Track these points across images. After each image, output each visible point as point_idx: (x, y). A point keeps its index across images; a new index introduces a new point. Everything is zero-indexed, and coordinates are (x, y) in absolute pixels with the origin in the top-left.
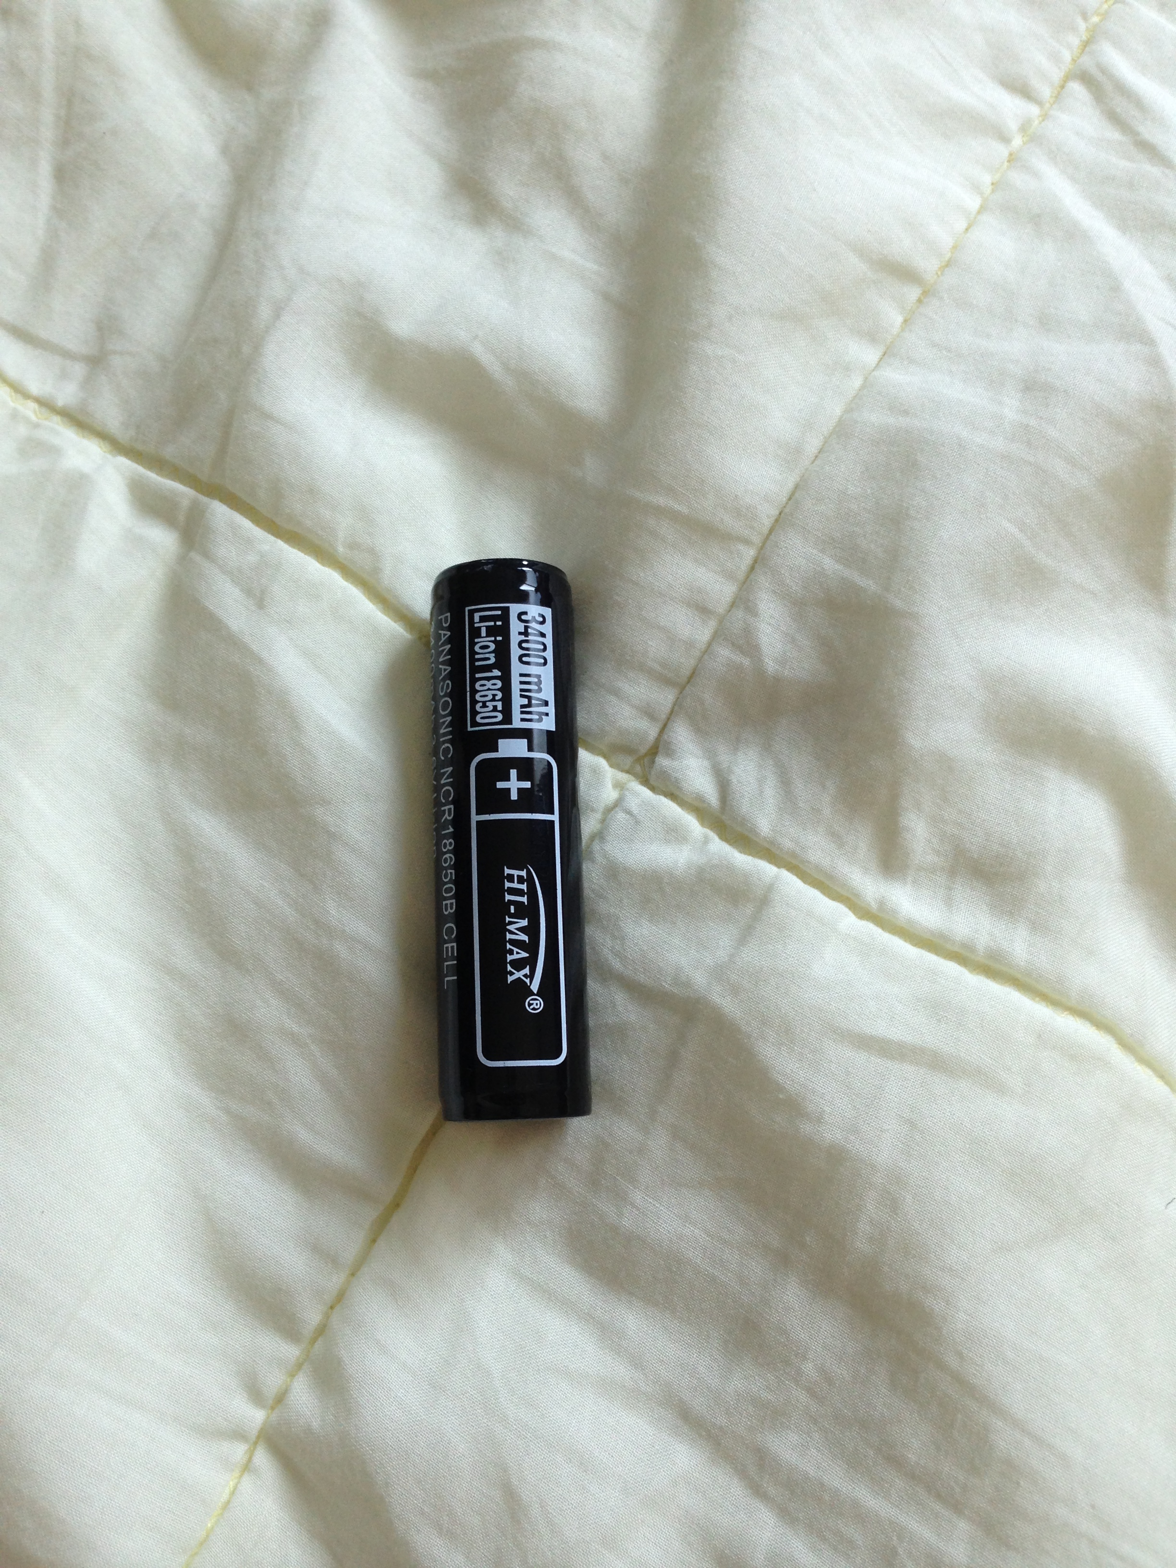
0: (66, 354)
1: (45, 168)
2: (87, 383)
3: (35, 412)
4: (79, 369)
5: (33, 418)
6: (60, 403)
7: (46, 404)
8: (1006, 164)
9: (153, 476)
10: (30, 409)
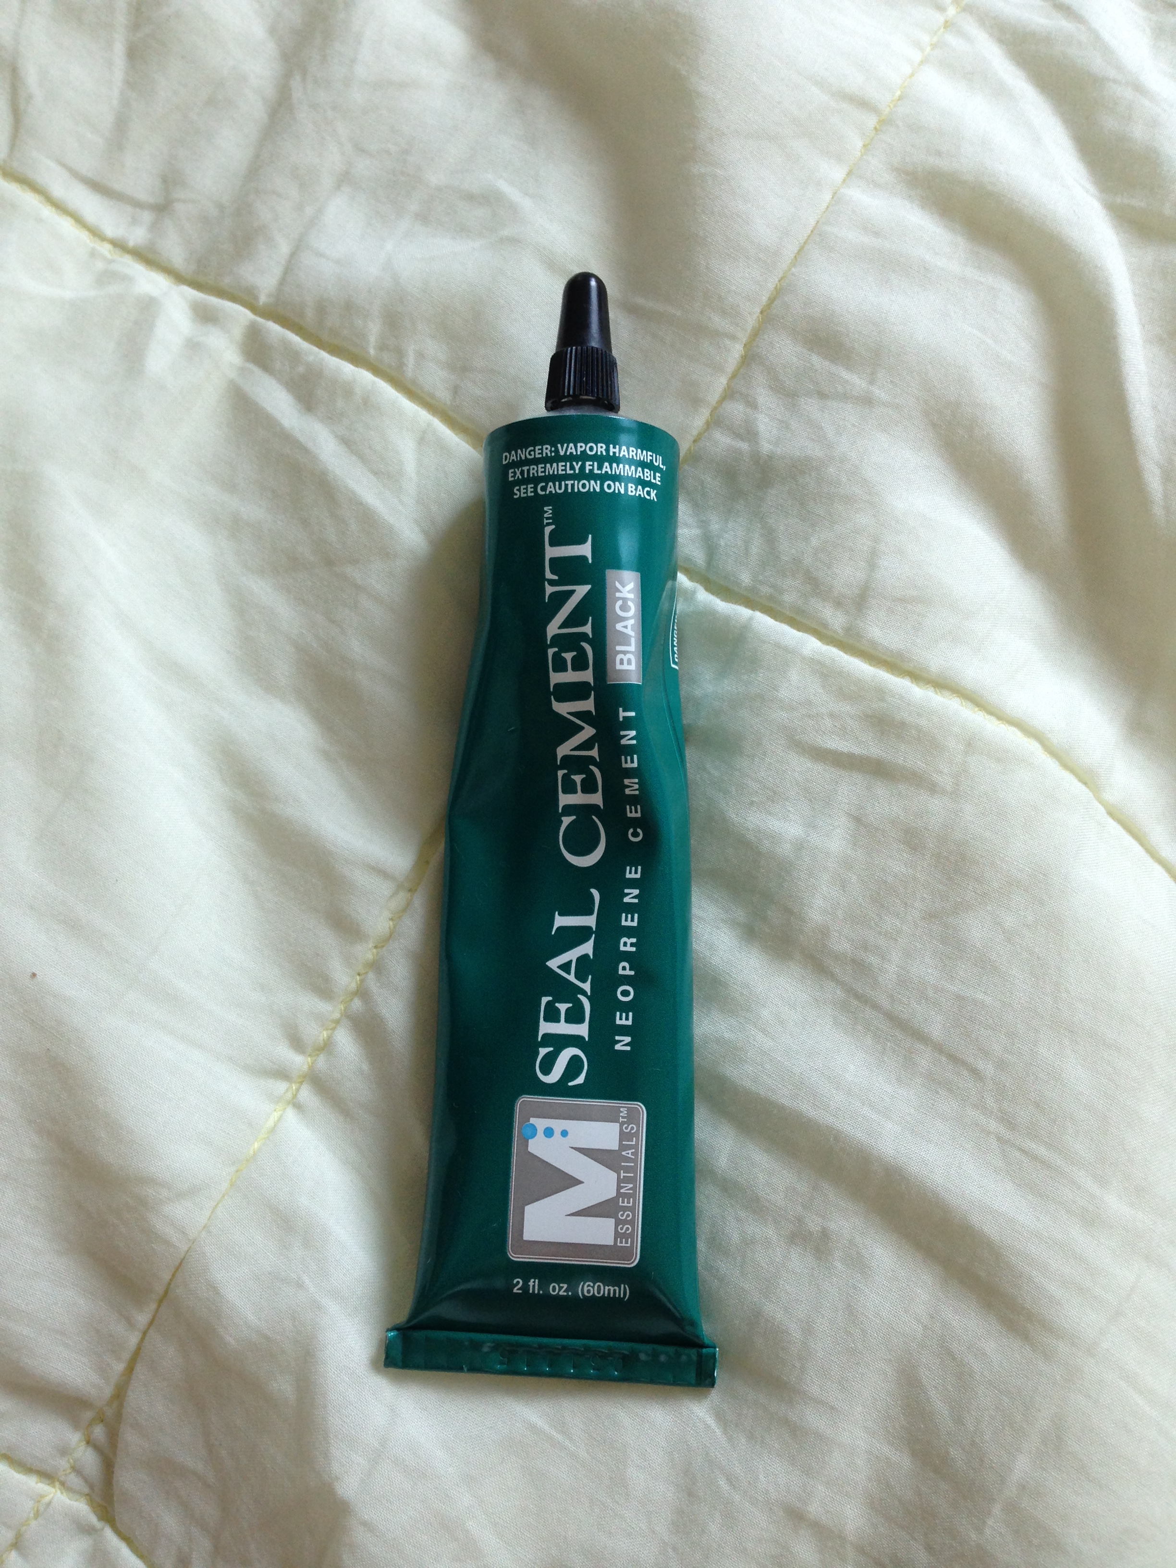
0: (137, 204)
1: (119, 49)
2: (155, 227)
3: (110, 251)
4: (147, 216)
5: (109, 256)
6: (131, 244)
7: (119, 245)
8: (942, 30)
10: (105, 249)
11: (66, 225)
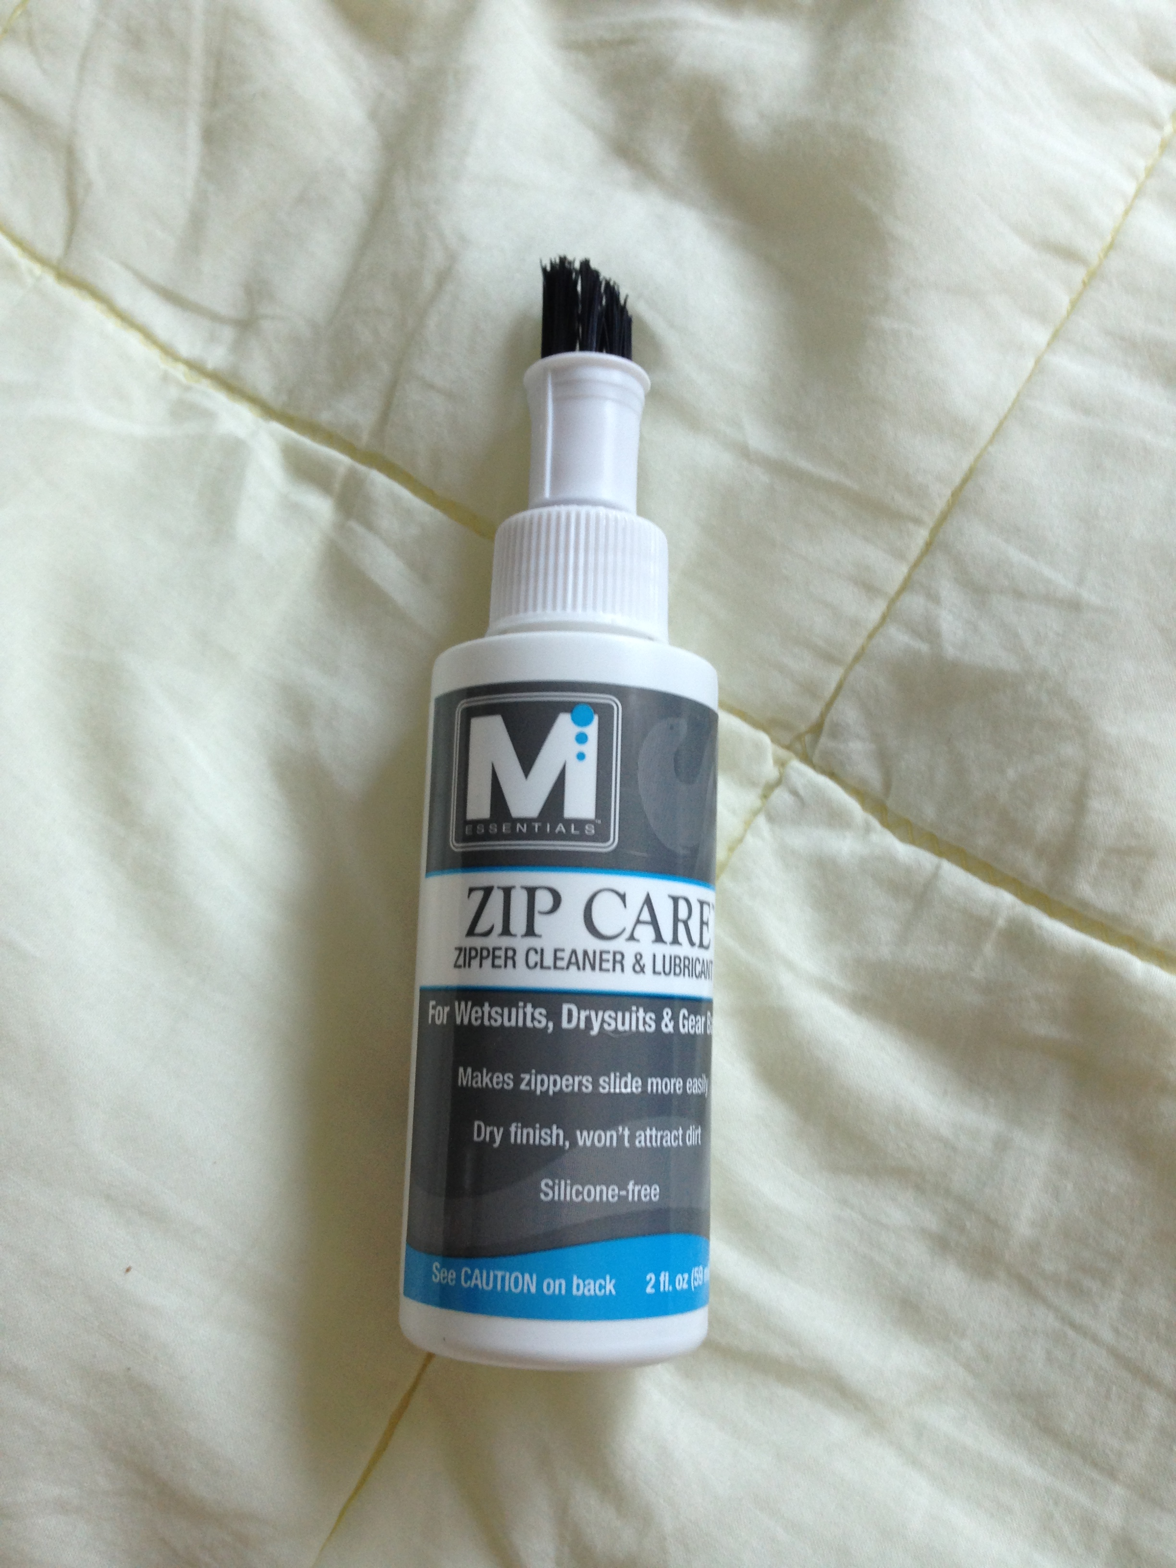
0: (215, 317)
1: (193, 130)
2: (238, 346)
3: (185, 375)
4: (228, 333)
5: (184, 380)
6: (210, 365)
7: (196, 367)
8: (1159, 150)
9: (307, 442)
10: (180, 372)
11: (133, 342)
